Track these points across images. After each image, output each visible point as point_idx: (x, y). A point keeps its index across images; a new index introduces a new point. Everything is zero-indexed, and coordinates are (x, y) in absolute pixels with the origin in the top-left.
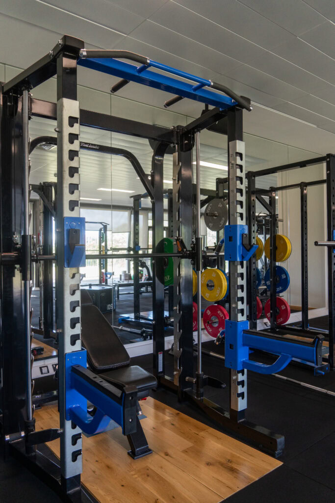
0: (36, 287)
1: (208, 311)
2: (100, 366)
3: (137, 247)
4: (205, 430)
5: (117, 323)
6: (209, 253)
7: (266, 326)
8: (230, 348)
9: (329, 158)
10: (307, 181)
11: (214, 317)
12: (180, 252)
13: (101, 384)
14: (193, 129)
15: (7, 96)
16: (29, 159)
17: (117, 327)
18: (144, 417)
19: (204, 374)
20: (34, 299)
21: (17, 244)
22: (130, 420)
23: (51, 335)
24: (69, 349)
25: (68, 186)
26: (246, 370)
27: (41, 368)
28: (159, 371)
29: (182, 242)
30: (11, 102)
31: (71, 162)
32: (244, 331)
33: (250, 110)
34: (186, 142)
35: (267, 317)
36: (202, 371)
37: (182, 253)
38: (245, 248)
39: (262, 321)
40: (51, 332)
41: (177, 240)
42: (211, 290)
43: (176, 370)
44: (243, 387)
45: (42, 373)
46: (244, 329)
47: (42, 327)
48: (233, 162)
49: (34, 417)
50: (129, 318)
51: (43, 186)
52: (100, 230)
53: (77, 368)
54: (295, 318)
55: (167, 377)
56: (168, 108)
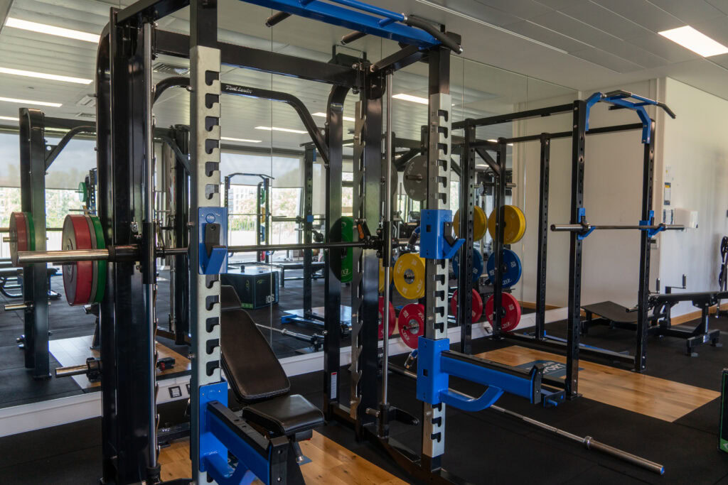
0: (166, 265)
1: (406, 311)
2: (248, 394)
3: (308, 217)
4: (388, 480)
5: (279, 324)
6: (402, 240)
7: (486, 333)
8: (424, 374)
9: (577, 106)
10: (551, 132)
11: (413, 320)
12: (362, 240)
13: (244, 429)
14: (385, 69)
15: (122, 27)
16: (153, 114)
17: (279, 330)
18: (307, 460)
19: (391, 405)
20: (163, 284)
21: (137, 233)
22: (279, 479)
23: (185, 340)
24: (204, 380)
25: (204, 165)
26: (444, 405)
27: (170, 389)
28: (332, 398)
29: (365, 227)
30: (127, 38)
31: (209, 133)
32: (442, 352)
33: (460, 52)
34: (374, 86)
35: (489, 320)
36: (388, 401)
37: (364, 242)
38: (448, 242)
39: (482, 325)
40: (185, 337)
41: (358, 224)
42: (410, 283)
43: (354, 399)
44: (439, 425)
45: (172, 396)
46: (443, 349)
47: (173, 328)
48: (434, 123)
49: (159, 462)
50: (296, 316)
51: (174, 130)
52: (259, 186)
53: (214, 406)
54: (527, 321)
55: (342, 407)
56: (347, 45)
